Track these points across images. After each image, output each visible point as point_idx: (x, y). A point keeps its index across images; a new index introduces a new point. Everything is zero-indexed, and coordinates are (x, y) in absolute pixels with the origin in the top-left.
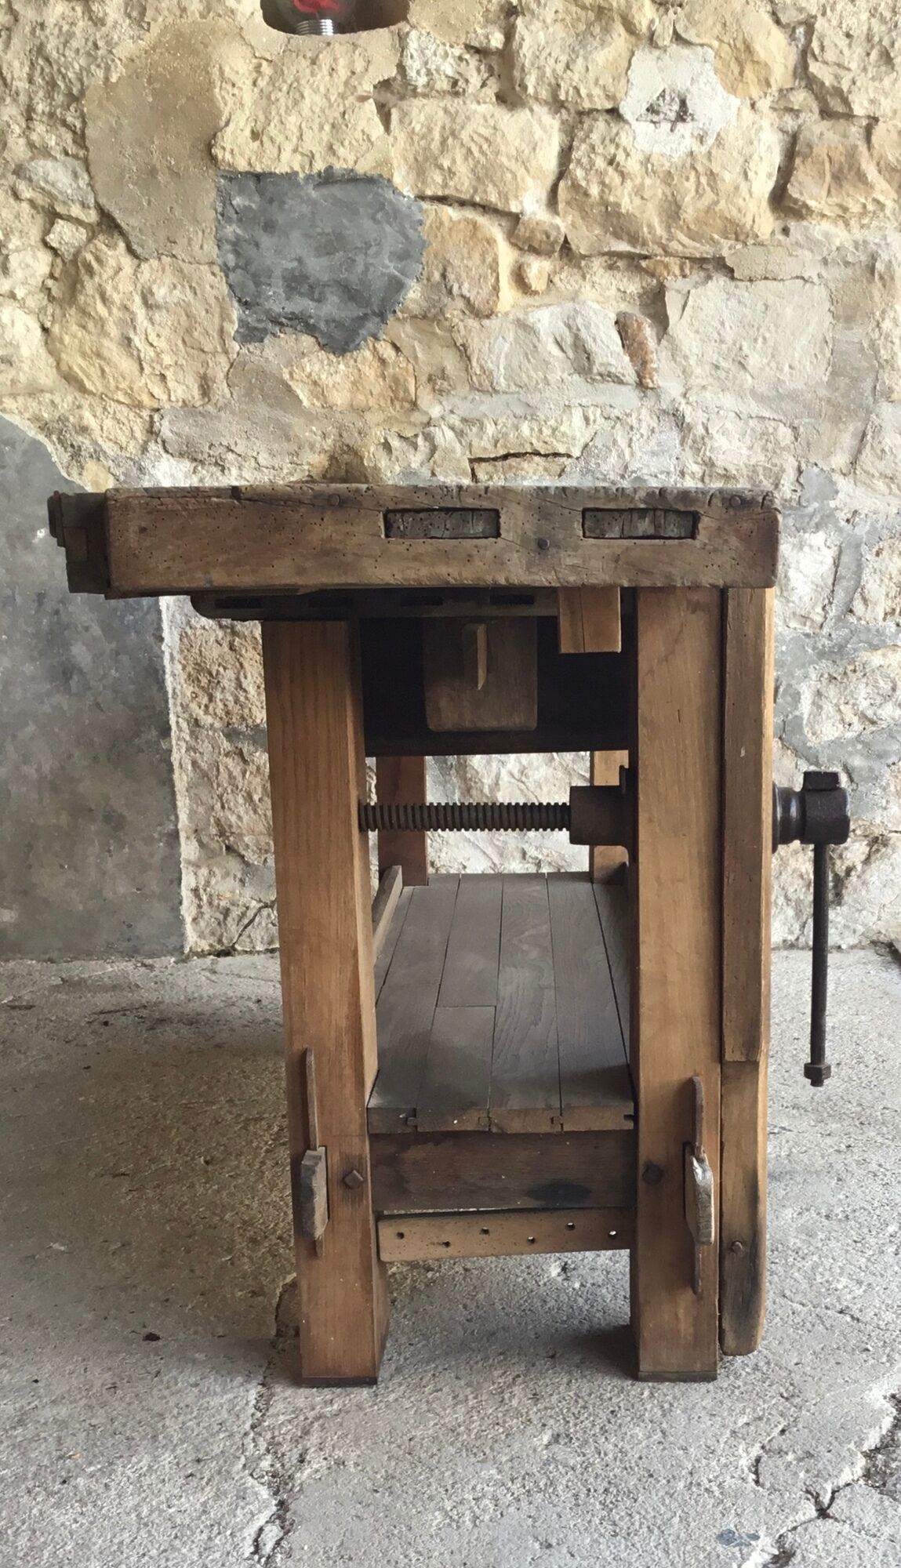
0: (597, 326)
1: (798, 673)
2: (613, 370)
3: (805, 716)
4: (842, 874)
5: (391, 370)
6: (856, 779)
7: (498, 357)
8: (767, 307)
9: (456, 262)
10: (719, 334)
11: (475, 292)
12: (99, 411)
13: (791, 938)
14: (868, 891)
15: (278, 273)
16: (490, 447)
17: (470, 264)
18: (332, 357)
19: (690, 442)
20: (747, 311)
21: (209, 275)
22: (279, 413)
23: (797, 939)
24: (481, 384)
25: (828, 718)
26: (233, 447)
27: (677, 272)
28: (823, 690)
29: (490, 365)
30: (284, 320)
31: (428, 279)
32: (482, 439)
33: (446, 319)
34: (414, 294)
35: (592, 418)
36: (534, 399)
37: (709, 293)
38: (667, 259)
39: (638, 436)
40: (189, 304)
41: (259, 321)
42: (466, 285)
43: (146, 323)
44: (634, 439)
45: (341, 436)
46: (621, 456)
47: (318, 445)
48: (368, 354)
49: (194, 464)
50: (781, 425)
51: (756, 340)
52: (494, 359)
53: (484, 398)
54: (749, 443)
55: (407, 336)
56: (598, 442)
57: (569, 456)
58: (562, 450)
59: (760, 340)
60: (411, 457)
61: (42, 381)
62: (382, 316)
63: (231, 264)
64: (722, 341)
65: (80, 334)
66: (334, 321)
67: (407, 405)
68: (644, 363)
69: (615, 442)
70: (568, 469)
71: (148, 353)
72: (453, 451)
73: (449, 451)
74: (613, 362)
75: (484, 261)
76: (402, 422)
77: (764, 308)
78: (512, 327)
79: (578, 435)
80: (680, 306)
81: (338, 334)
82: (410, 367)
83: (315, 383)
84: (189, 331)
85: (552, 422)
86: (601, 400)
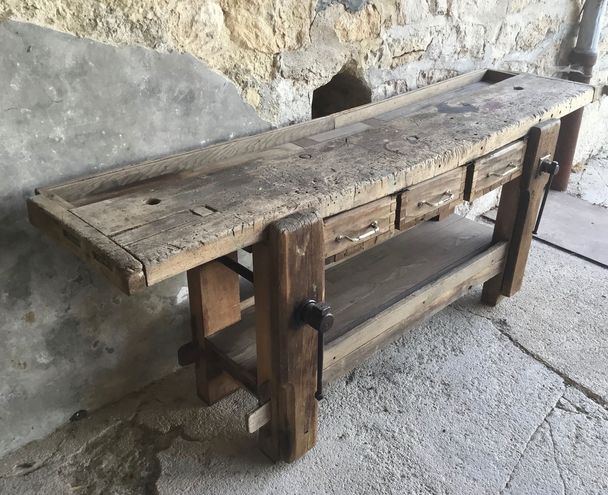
2: (443, 9)
5: (372, 19)
7: (409, 8)
16: (400, 51)
18: (350, 15)
19: (459, 38)
22: (329, 48)
24: (401, 21)
26: (311, 69)
29: (406, 12)
32: (398, 48)
35: (433, 32)
36: (417, 26)
39: (445, 38)
43: (279, 5)
45: (352, 55)
46: (440, 48)
48: (364, 11)
49: (293, 81)
50: (482, 27)
53: (401, 28)
55: (379, 1)
56: (434, 43)
58: (422, 48)
60: (373, 61)
67: (375, 36)
69: (438, 42)
70: (422, 57)
73: (386, 56)
74: (444, 6)
76: (373, 44)
79: (428, 40)
81: (354, 2)
82: (379, 17)
83: (344, 29)
86: (436, 23)
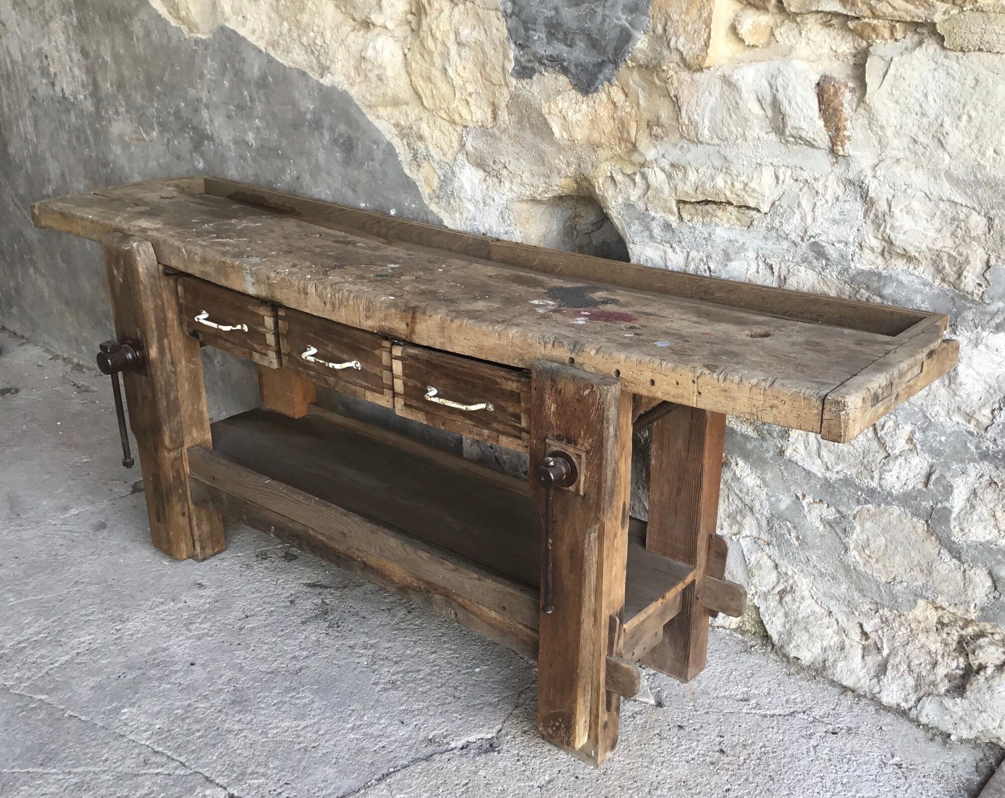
0: (794, 87)
1: (955, 466)
2: (804, 135)
3: (956, 511)
4: (975, 668)
5: (619, 113)
6: (999, 588)
7: (704, 111)
8: (977, 81)
9: (675, 17)
10: (921, 107)
11: (688, 47)
12: (432, 122)
13: (904, 705)
14: (992, 697)
15: (541, 20)
16: (691, 192)
17: (688, 19)
18: (579, 96)
19: (872, 216)
20: (955, 84)
21: (495, 19)
22: (538, 140)
23: (910, 709)
24: (689, 135)
25: (980, 520)
26: (507, 165)
27: (887, 34)
28: (979, 492)
29: (696, 117)
30: (546, 61)
31: (654, 32)
32: (685, 184)
33: (664, 71)
34: (641, 43)
35: (781, 178)
36: (731, 154)
37: (915, 62)
38: (875, 22)
39: (823, 201)
40: (483, 44)
41: (529, 61)
42: (682, 39)
43: (456, 57)
44: (818, 204)
45: (580, 166)
46: (803, 218)
47: (563, 172)
48: (603, 96)
49: (485, 174)
50: (974, 213)
51: (959, 118)
52: (700, 112)
53: (691, 146)
54: (938, 226)
55: (635, 83)
56: (784, 203)
57: (759, 211)
58: (752, 205)
59: (965, 118)
60: (631, 191)
61: (401, 96)
62: (616, 64)
63: (509, 11)
64: (923, 115)
65: (420, 62)
66: (581, 65)
67: (629, 146)
68: (838, 130)
69: (799, 205)
70: (755, 223)
71: (458, 82)
72: (662, 191)
73: (659, 191)
74: (804, 125)
75: (700, 17)
76: (625, 160)
77: (974, 82)
78: (718, 83)
79: (767, 192)
80: (881, 74)
81: (583, 77)
82: (634, 113)
83: (564, 118)
84: (484, 65)
85: (744, 178)
86: (791, 161)
